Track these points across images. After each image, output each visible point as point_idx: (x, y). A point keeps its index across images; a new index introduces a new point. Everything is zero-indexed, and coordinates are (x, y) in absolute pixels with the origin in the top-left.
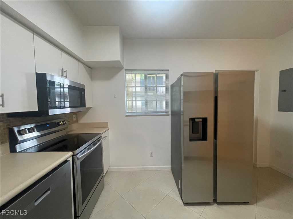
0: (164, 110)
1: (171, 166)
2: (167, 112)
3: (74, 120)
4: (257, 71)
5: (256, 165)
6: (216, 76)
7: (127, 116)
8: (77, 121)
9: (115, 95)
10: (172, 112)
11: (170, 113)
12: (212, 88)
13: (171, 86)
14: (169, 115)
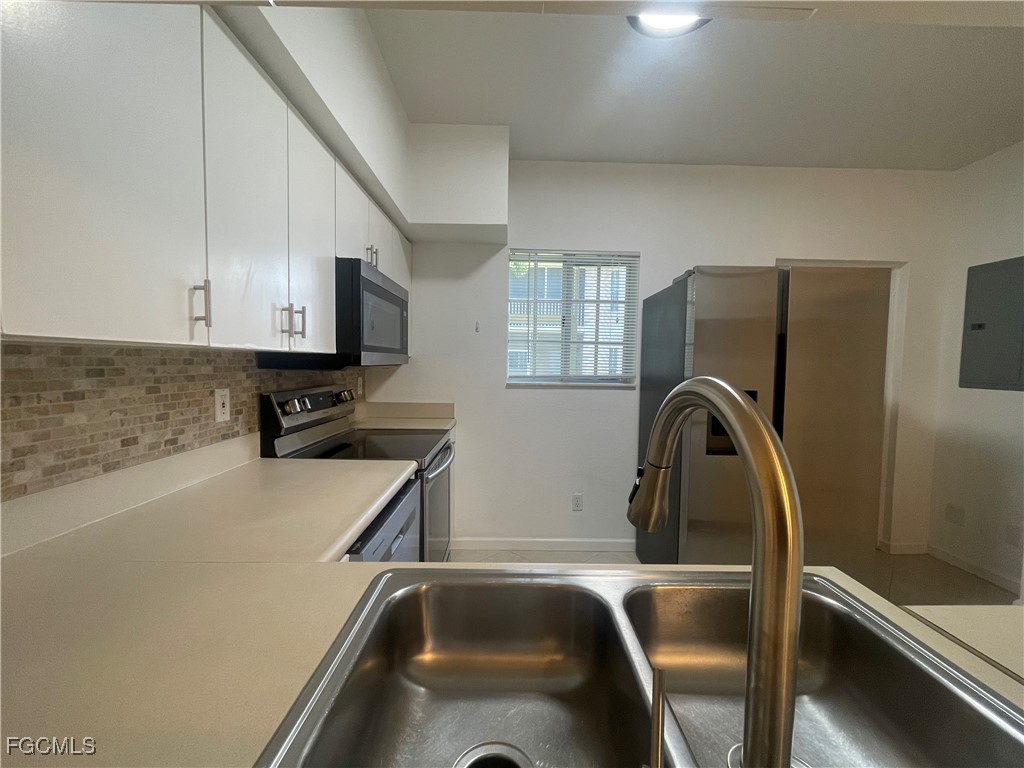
0: (619, 372)
1: (634, 541)
2: (625, 380)
3: (360, 392)
4: (900, 264)
5: (888, 547)
6: (783, 278)
7: (509, 386)
8: (364, 397)
9: (477, 323)
10: (643, 379)
11: (637, 382)
12: (773, 313)
13: (646, 302)
14: (634, 388)
